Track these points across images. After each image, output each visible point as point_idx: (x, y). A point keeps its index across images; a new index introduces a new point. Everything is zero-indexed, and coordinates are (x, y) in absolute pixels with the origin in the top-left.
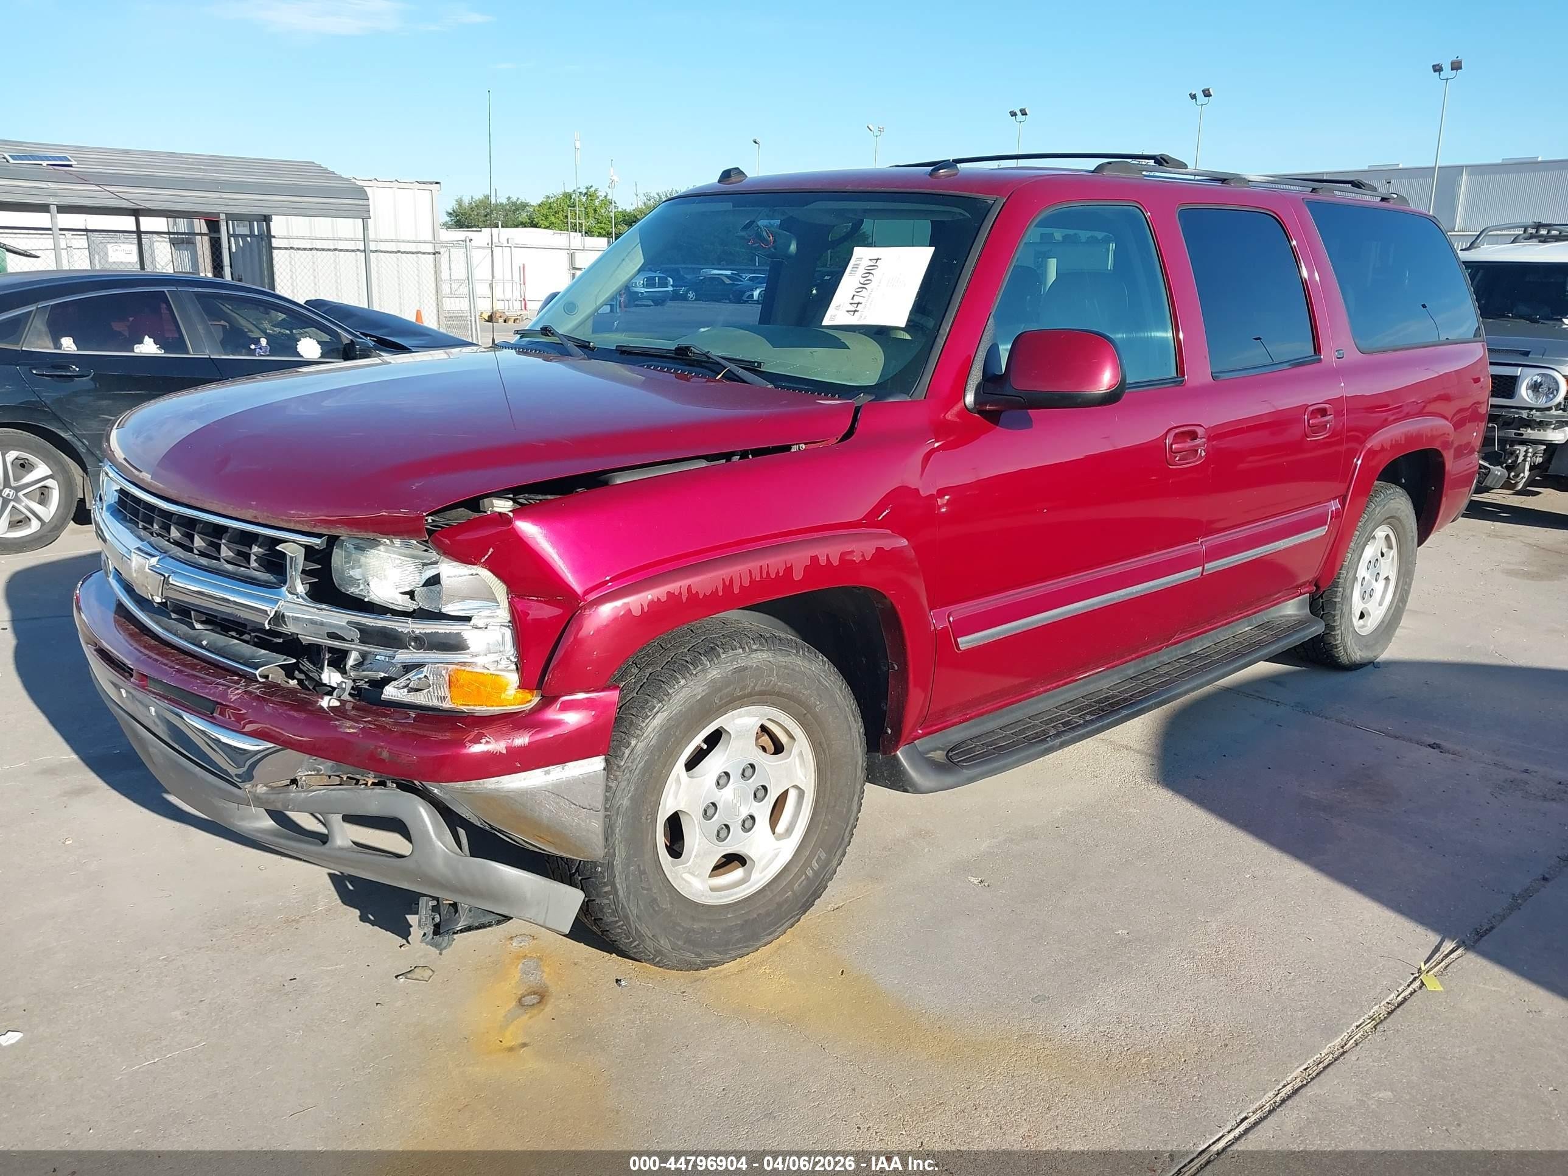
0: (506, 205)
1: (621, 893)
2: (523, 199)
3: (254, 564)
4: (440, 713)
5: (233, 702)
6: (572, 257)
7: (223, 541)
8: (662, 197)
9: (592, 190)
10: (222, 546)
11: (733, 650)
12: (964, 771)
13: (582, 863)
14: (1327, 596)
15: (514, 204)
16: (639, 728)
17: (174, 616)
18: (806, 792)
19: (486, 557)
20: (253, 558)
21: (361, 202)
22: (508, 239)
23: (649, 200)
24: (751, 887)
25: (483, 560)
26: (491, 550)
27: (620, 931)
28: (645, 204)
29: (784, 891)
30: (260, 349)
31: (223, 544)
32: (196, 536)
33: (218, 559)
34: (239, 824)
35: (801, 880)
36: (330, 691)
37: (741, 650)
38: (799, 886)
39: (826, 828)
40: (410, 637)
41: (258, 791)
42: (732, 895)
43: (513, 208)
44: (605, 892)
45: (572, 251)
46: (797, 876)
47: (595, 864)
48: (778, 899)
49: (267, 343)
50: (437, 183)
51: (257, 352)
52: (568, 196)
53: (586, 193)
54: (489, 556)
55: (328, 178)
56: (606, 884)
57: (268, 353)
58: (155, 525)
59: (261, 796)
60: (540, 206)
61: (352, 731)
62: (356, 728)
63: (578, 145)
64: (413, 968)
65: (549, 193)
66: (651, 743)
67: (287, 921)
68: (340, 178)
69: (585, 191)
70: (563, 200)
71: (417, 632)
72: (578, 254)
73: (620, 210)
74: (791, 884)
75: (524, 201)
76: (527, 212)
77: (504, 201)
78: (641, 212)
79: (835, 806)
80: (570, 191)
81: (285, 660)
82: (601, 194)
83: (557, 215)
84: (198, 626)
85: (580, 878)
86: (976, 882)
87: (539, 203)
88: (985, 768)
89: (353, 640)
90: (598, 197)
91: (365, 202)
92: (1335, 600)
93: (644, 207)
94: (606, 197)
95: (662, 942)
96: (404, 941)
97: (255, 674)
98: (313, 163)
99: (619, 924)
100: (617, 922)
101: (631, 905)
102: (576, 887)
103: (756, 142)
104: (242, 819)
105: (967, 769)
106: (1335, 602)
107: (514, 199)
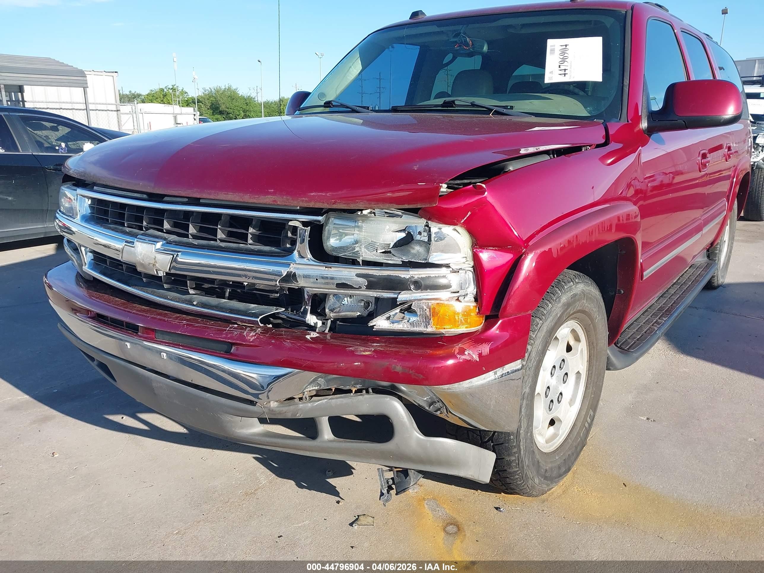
0: (129, 95)
1: (522, 452)
2: (138, 92)
3: (250, 241)
4: (425, 336)
5: (251, 342)
6: (175, 118)
7: (219, 226)
8: (212, 89)
9: (175, 86)
10: (218, 229)
11: (569, 283)
12: (634, 354)
13: (496, 434)
14: (711, 250)
15: (133, 94)
16: (532, 339)
17: (166, 286)
18: (582, 374)
19: (465, 218)
20: (250, 236)
21: (82, 78)
22: (140, 109)
23: (206, 91)
24: (560, 438)
25: (462, 222)
26: (469, 213)
27: (518, 477)
28: (203, 93)
29: (576, 438)
30: (62, 149)
31: (219, 228)
32: (190, 225)
33: (216, 240)
34: (238, 431)
35: (583, 430)
36: (313, 328)
37: (572, 283)
38: (583, 434)
39: (593, 396)
40: (411, 281)
41: (272, 406)
42: (554, 444)
43: (133, 96)
44: (514, 452)
45: (175, 115)
46: (581, 429)
47: (508, 434)
48: (575, 444)
49: (65, 146)
50: (116, 72)
51: (60, 151)
52: (162, 90)
53: (172, 89)
54: (467, 218)
55: (61, 66)
56: (515, 447)
57: (66, 152)
58: (144, 222)
59: (274, 409)
60: (147, 95)
61: (367, 353)
62: (370, 351)
63: (175, 59)
64: (357, 517)
65: (153, 89)
66: (539, 348)
67: (247, 494)
68: (67, 65)
69: (171, 87)
70: (160, 92)
71: (416, 277)
72: (178, 116)
73: (190, 96)
74: (579, 433)
75: (139, 93)
76: (141, 99)
77: (128, 93)
78: (202, 97)
79: (597, 382)
80: (163, 87)
81: (277, 309)
82: (180, 89)
83: (157, 100)
84: (191, 291)
85: (492, 444)
86: (645, 419)
87: (147, 94)
88: (641, 352)
89: (360, 287)
90: (178, 91)
91: (84, 78)
92: (715, 252)
93: (203, 95)
94: (182, 90)
95: (536, 480)
96: (338, 499)
97: (258, 321)
98: (50, 58)
99: (518, 473)
100: (518, 471)
101: (526, 459)
102: (490, 450)
103: (259, 61)
104: (242, 427)
105: (635, 353)
106: (716, 253)
107: (133, 92)
